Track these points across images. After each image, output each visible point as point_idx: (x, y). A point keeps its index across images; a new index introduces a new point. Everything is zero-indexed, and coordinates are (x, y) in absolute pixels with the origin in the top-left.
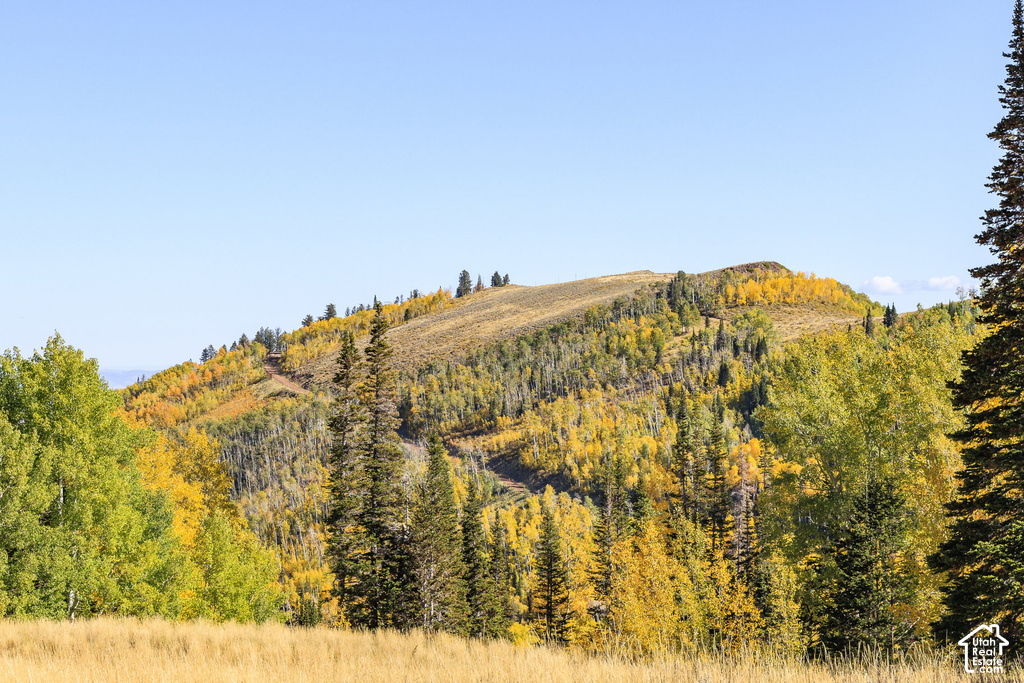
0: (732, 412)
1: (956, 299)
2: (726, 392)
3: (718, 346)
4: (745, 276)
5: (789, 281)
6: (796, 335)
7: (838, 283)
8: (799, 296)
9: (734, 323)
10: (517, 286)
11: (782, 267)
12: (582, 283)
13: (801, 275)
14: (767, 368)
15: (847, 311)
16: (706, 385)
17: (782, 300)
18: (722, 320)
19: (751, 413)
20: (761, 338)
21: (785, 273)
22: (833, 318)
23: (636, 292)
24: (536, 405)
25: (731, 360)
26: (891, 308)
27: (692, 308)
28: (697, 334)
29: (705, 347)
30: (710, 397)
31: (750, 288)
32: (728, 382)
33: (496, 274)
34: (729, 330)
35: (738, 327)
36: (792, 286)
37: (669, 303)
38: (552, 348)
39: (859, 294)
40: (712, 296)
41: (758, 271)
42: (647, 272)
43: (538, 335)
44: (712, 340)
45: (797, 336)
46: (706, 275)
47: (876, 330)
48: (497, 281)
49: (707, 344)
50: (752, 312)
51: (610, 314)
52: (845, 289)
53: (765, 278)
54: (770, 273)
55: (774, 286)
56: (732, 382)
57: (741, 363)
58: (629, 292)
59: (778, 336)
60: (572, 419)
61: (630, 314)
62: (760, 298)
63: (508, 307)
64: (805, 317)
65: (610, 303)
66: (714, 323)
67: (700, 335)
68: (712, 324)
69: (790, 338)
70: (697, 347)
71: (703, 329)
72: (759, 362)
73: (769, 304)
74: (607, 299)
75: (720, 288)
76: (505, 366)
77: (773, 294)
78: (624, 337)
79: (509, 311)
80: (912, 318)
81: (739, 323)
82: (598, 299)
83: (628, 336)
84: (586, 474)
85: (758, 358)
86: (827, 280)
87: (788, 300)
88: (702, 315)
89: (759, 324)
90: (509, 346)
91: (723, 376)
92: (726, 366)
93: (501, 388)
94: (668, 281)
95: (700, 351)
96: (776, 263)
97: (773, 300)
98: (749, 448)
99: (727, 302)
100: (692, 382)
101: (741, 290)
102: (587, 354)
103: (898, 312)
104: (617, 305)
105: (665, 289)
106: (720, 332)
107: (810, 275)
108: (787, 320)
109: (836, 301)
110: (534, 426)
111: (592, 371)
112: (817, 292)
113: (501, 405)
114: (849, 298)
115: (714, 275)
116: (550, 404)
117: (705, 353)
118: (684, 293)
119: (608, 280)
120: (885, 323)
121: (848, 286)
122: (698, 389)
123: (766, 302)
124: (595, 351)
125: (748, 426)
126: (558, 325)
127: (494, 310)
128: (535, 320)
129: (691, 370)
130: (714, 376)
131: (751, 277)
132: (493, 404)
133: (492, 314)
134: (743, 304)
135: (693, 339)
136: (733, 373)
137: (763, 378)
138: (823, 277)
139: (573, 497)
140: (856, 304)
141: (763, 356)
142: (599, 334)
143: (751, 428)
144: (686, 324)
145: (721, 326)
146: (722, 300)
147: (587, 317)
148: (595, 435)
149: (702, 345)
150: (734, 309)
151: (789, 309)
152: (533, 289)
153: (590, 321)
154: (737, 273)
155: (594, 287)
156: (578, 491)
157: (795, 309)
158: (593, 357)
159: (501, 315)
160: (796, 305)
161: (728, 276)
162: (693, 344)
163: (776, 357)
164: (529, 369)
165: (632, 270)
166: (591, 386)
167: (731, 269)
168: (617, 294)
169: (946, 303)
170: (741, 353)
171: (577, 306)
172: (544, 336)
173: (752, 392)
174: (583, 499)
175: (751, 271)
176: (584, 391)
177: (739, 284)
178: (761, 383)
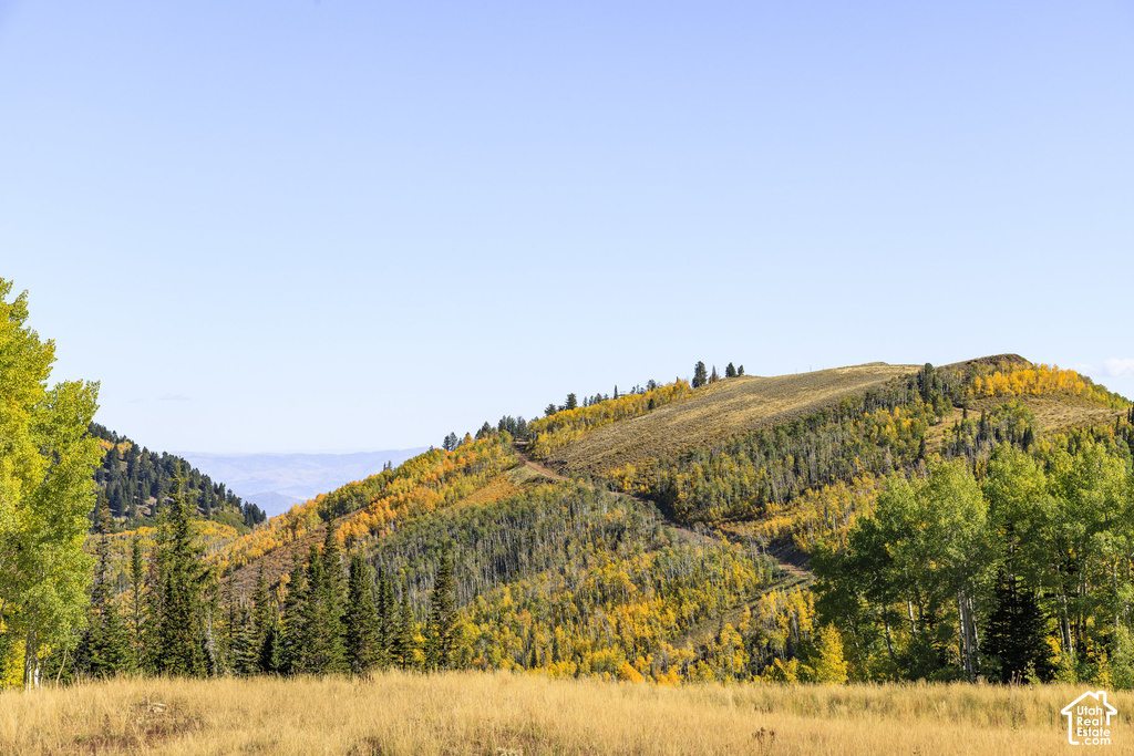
3: (982, 437)
4: (991, 367)
5: (1034, 372)
7: (1079, 375)
8: (1045, 388)
9: (995, 414)
10: (752, 377)
11: (1024, 360)
12: (820, 374)
13: (1044, 367)
15: (1091, 402)
17: (1028, 391)
20: (1027, 428)
21: (1028, 366)
22: (1083, 410)
23: (884, 384)
24: (802, 493)
27: (944, 399)
28: (959, 425)
29: (969, 437)
31: (997, 380)
33: (731, 365)
34: (993, 422)
35: (999, 418)
36: (1037, 378)
37: (921, 394)
38: (813, 437)
39: (1099, 386)
40: (961, 387)
41: (1004, 364)
42: (882, 364)
43: (795, 426)
44: (975, 430)
45: (1055, 427)
46: (953, 366)
48: (730, 371)
49: (970, 434)
50: (1012, 404)
51: (862, 405)
52: (1086, 380)
53: (1010, 371)
54: (1015, 366)
55: (1020, 378)
58: (879, 384)
59: (1038, 426)
60: (847, 506)
61: (883, 405)
62: (1007, 390)
63: (752, 397)
64: (1054, 408)
65: (861, 395)
66: (974, 416)
67: (962, 425)
68: (970, 417)
69: (1049, 428)
70: (961, 437)
71: (964, 420)
73: (1016, 395)
74: (855, 389)
75: (967, 379)
76: (767, 454)
77: (1020, 386)
78: (885, 426)
79: (754, 401)
81: (1000, 414)
82: (844, 390)
83: (888, 427)
85: (1025, 447)
86: (1069, 372)
87: (1034, 391)
88: (955, 406)
89: (1022, 415)
90: (768, 435)
93: (766, 476)
94: (916, 373)
95: (964, 442)
96: (1017, 356)
97: (1020, 392)
99: (975, 393)
101: (988, 381)
102: (848, 443)
104: (868, 396)
105: (915, 380)
106: (981, 424)
107: (1052, 367)
108: (1038, 411)
109: (1079, 392)
110: (808, 512)
111: (857, 459)
112: (1061, 384)
113: (769, 492)
114: (1090, 390)
115: (959, 366)
116: (817, 491)
117: (971, 443)
118: (934, 385)
119: (846, 371)
121: (1088, 378)
123: (1013, 393)
124: (857, 441)
126: (814, 415)
127: (737, 399)
128: (783, 410)
131: (997, 369)
132: (762, 491)
133: (737, 404)
134: (991, 396)
135: (956, 429)
138: (1065, 369)
140: (1098, 396)
141: (1031, 446)
142: (855, 424)
144: (939, 414)
145: (983, 417)
146: (971, 391)
147: (840, 408)
149: (966, 435)
150: (983, 400)
151: (1036, 400)
152: (772, 379)
153: (841, 411)
154: (983, 365)
155: (832, 378)
157: (1042, 400)
158: (857, 447)
159: (747, 405)
160: (1042, 396)
161: (975, 368)
163: (1045, 448)
164: (790, 458)
165: (867, 362)
166: (860, 475)
167: (976, 361)
168: (864, 385)
170: (1006, 443)
171: (823, 397)
172: (801, 426)
175: (996, 364)
176: (856, 480)
177: (987, 376)
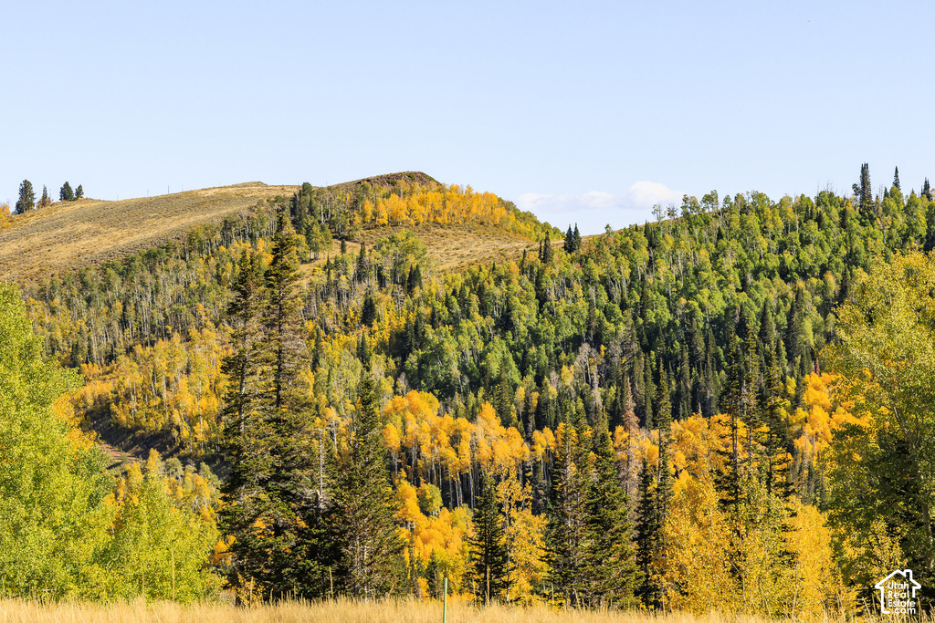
0: (382, 357)
1: (653, 219)
2: (371, 334)
3: (360, 276)
4: (386, 189)
5: (440, 196)
6: (454, 263)
7: (500, 200)
8: (453, 215)
9: (378, 248)
10: (93, 201)
11: (431, 179)
12: (177, 197)
13: (454, 189)
14: (422, 303)
15: (511, 234)
16: (346, 324)
17: (432, 220)
18: (363, 244)
19: (404, 359)
20: (414, 266)
21: (435, 188)
22: (496, 243)
23: (251, 209)
24: (130, 350)
25: (377, 294)
26: (573, 230)
27: (323, 229)
28: (332, 262)
29: (343, 277)
30: (353, 339)
31: (393, 205)
32: (375, 321)
33: (66, 185)
34: (373, 257)
35: (383, 253)
36: (444, 203)
37: (294, 222)
38: (149, 279)
39: (525, 214)
40: (345, 214)
41: (402, 184)
42: (258, 184)
43: (129, 262)
44: (352, 269)
45: (456, 264)
46: (337, 187)
47: (555, 257)
48: (66, 193)
49: (345, 274)
50: (400, 234)
51: (218, 236)
52: (509, 206)
53: (411, 194)
54: (417, 185)
55: (422, 202)
56: (378, 321)
57: (389, 296)
58: (243, 209)
59: (433, 264)
60: (180, 366)
61: (244, 236)
62: (405, 217)
63: (85, 227)
64: (462, 240)
65: (218, 222)
66: (353, 249)
67: (336, 262)
68: (348, 251)
69: (447, 266)
70: (333, 277)
71: (340, 256)
72: (411, 296)
73: (417, 224)
74: (215, 216)
75: (355, 204)
76: (89, 300)
77: (422, 213)
79: (87, 231)
80: (600, 242)
81: (384, 248)
82: (201, 217)
84: (200, 437)
85: (410, 290)
86: (486, 196)
87: (439, 220)
88: (334, 237)
89: (409, 249)
90: (93, 275)
91: (368, 314)
92: (371, 300)
93: (85, 328)
94: (290, 195)
95: (336, 283)
96: (423, 174)
97: (422, 220)
98: (406, 402)
99: (364, 222)
100: (329, 321)
101: (381, 206)
102: (193, 285)
103: (581, 235)
104: (227, 225)
105: (287, 204)
106: (360, 260)
107: (465, 189)
108: (440, 245)
109: (498, 221)
110: (130, 373)
111: (201, 306)
112: (474, 210)
113: (86, 350)
114: (512, 218)
115: (346, 187)
116: (148, 348)
117: (344, 284)
118: (311, 210)
119: (210, 193)
120: (565, 248)
121: (511, 203)
122: (337, 329)
123: (413, 222)
124: (203, 282)
125: (403, 375)
126: (155, 249)
127: (67, 229)
128: (122, 243)
129: (328, 305)
130: (356, 313)
131: (394, 191)
132: (76, 348)
133: (65, 235)
134: (384, 225)
135: (327, 267)
136: (380, 309)
137: (419, 315)
138: (482, 192)
139: (185, 464)
140: (522, 226)
141: (417, 289)
142: (207, 261)
143: (407, 377)
144: (315, 249)
145: (362, 251)
146: (358, 219)
147: (190, 241)
148: (207, 386)
149: (339, 275)
150: (373, 231)
151: (441, 231)
152: (116, 204)
153: (193, 245)
154: (376, 186)
155: (192, 201)
156: (190, 456)
157: (449, 231)
159: (78, 237)
160: (449, 226)
161: (365, 189)
162: (329, 273)
163: (434, 291)
164: (118, 305)
165: (239, 182)
166: (200, 327)
167: (368, 180)
168: (226, 211)
169: (641, 223)
170: (388, 285)
171: (174, 226)
172: (137, 263)
173: (406, 333)
174: (198, 467)
175: (393, 184)
176: (194, 332)
177: (380, 199)
178: (416, 322)
